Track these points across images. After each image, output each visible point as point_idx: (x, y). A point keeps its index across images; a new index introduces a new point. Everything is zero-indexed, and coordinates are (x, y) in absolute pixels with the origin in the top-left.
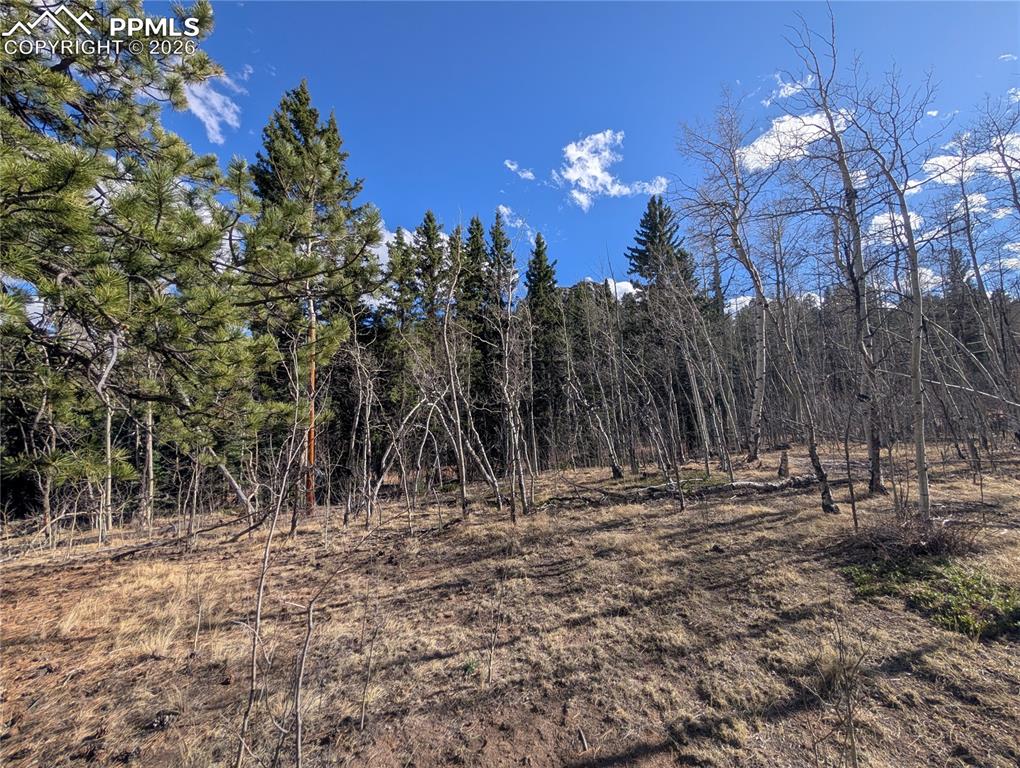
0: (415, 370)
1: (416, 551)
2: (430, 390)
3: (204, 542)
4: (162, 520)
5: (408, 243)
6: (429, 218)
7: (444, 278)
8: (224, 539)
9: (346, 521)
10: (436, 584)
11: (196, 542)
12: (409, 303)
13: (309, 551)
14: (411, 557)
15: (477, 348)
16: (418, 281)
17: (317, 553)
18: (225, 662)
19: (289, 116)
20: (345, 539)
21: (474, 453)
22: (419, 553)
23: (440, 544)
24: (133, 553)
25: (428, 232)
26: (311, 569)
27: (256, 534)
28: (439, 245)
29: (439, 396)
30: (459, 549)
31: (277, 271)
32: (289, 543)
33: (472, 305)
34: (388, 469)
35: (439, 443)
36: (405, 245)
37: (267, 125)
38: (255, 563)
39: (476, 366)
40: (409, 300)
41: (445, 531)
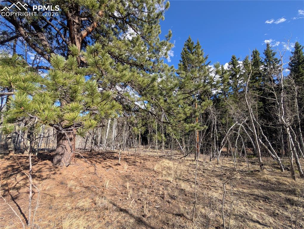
0: (231, 112)
1: (239, 177)
2: (239, 119)
3: (174, 158)
4: (166, 150)
5: (226, 69)
6: (233, 58)
7: (241, 77)
8: (178, 158)
9: (210, 160)
10: (251, 193)
11: (173, 157)
12: (227, 89)
13: (200, 167)
14: (237, 179)
15: (260, 101)
16: (230, 81)
17: (203, 168)
18: (185, 189)
19: (187, 47)
20: (211, 166)
21: (264, 144)
22: (240, 179)
23: (250, 178)
24: (162, 156)
25: (233, 63)
26: (202, 172)
27: (186, 158)
28: (238, 66)
29: (243, 121)
30: (260, 183)
31: (190, 89)
32: (195, 163)
33: (256, 85)
34: (224, 146)
35: (244, 139)
36: (224, 70)
37: (181, 52)
38: (187, 166)
39: (260, 108)
40: (227, 88)
41: (252, 173)
